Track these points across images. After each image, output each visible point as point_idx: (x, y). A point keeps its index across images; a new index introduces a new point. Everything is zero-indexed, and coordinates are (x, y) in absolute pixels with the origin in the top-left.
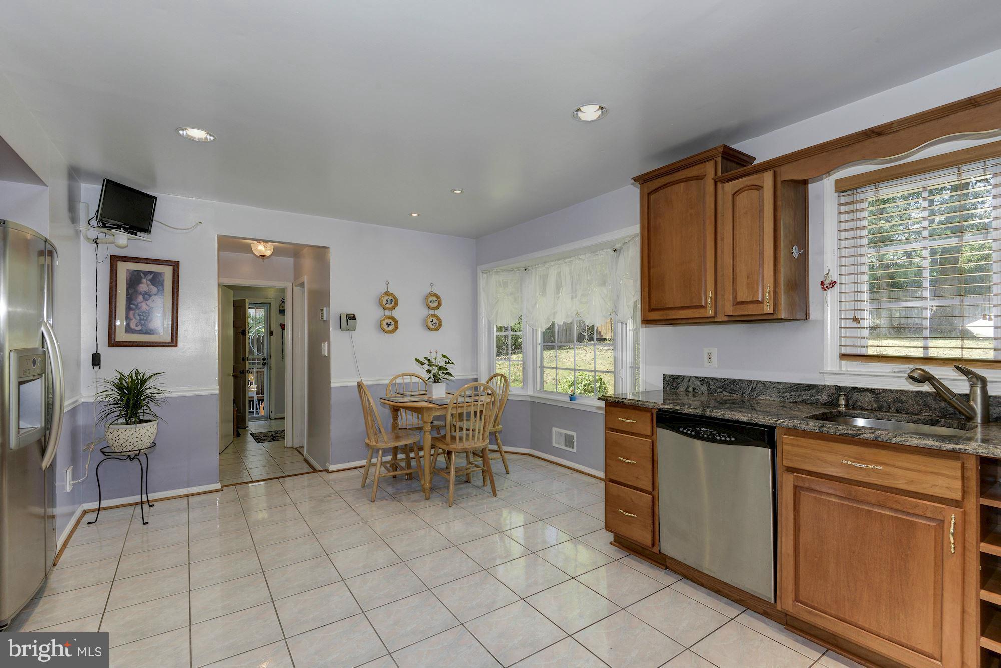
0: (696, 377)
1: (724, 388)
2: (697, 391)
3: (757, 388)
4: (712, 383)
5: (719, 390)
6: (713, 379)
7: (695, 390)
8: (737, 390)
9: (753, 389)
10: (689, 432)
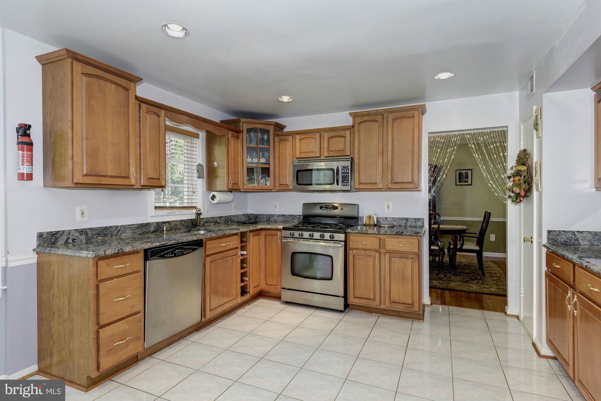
0: (75, 230)
1: (98, 234)
2: (76, 241)
3: (121, 230)
4: (89, 232)
5: (95, 236)
6: (90, 229)
7: (75, 241)
8: (108, 234)
9: (118, 231)
10: (171, 256)
